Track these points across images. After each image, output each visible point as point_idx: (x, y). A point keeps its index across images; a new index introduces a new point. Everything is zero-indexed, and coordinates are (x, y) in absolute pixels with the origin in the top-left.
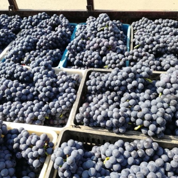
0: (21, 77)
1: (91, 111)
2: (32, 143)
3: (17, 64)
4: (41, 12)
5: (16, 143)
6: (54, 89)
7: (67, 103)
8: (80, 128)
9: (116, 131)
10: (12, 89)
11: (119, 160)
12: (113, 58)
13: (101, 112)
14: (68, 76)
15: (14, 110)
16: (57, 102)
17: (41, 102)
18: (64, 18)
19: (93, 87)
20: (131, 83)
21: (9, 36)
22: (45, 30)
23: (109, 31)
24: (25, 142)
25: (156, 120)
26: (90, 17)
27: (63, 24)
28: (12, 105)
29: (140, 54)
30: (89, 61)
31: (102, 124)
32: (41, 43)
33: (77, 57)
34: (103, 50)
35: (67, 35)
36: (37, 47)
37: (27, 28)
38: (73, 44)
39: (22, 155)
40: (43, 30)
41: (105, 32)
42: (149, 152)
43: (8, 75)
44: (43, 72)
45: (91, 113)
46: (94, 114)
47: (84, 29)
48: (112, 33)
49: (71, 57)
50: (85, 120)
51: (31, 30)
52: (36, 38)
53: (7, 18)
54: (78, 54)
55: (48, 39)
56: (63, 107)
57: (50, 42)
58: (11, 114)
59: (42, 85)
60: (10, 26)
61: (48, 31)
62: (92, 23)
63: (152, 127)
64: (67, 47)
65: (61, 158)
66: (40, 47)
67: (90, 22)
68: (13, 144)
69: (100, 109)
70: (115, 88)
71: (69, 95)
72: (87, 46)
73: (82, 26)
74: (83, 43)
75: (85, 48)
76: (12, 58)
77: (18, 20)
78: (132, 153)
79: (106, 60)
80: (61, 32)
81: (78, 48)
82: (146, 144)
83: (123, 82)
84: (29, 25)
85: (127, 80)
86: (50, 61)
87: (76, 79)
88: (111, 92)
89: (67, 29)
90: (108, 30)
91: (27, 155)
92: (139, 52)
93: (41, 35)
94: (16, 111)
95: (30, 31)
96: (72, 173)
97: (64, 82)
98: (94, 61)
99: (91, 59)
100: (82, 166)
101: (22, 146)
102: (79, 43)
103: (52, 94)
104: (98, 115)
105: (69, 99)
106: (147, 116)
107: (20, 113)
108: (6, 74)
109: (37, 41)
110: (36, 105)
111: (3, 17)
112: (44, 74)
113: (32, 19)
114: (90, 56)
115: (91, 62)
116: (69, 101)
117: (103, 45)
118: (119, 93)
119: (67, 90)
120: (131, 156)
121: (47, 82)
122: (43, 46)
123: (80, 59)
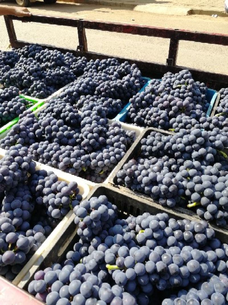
0: (67, 118)
1: (137, 169)
2: (58, 189)
3: (67, 104)
4: (111, 57)
5: (41, 184)
6: (101, 139)
7: (112, 158)
8: (119, 188)
9: (163, 201)
10: (54, 127)
11: (156, 235)
12: (184, 121)
13: (149, 173)
14: (122, 130)
15: (49, 152)
16: (101, 154)
17: (82, 151)
18: (136, 68)
19: (149, 147)
20: (197, 151)
21: (69, 76)
22: (110, 77)
23: (186, 91)
24: (50, 186)
25: (218, 200)
26: (169, 73)
27: (133, 74)
28: (49, 145)
29: (220, 122)
30: (152, 119)
31: (146, 188)
32: (101, 88)
33: (139, 113)
34: (174, 111)
35: (134, 87)
36: (96, 92)
37: (91, 72)
38: (138, 96)
39: (43, 200)
40: (108, 76)
41: (182, 90)
42: (199, 237)
43: (55, 114)
44: (94, 117)
45: (136, 172)
46: (140, 174)
47: (157, 84)
48: (190, 93)
49: (132, 112)
50: (127, 179)
51: (95, 74)
52: (97, 83)
53: (72, 57)
54: (142, 110)
55: (111, 85)
56: (106, 161)
57: (112, 89)
58: (45, 154)
59: (88, 131)
60: (73, 66)
61: (113, 78)
62: (168, 80)
63: (211, 207)
64: (131, 100)
65: (85, 209)
66: (100, 92)
67: (167, 77)
68: (37, 185)
69: (149, 170)
70: (176, 154)
71: (117, 150)
72: (155, 103)
73: (155, 81)
74: (150, 98)
75: (152, 104)
76: (65, 98)
77: (84, 62)
78: (176, 233)
79: (174, 122)
80: (128, 80)
81: (143, 102)
82: (198, 226)
83: (188, 148)
84: (94, 69)
85: (193, 146)
86: (106, 108)
87: (131, 136)
88: (170, 158)
89: (136, 81)
90: (186, 89)
91: (48, 201)
92: (219, 120)
93: (104, 81)
94: (51, 152)
95: (93, 75)
96: (93, 233)
97: (115, 134)
98: (158, 121)
99: (155, 117)
100: (108, 230)
101: (46, 190)
102: (145, 97)
103: (97, 143)
104: (144, 177)
105: (116, 154)
106: (207, 191)
107: (55, 155)
108: (53, 112)
109: (98, 85)
110: (76, 151)
111: (68, 55)
112: (95, 119)
113: (99, 62)
114: (155, 114)
115: (155, 121)
116: (115, 157)
117: (175, 104)
118: (180, 160)
119: (116, 144)
120: (173, 235)
121: (95, 129)
122: (103, 91)
123: (142, 116)
